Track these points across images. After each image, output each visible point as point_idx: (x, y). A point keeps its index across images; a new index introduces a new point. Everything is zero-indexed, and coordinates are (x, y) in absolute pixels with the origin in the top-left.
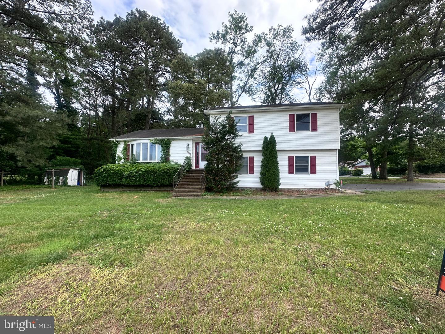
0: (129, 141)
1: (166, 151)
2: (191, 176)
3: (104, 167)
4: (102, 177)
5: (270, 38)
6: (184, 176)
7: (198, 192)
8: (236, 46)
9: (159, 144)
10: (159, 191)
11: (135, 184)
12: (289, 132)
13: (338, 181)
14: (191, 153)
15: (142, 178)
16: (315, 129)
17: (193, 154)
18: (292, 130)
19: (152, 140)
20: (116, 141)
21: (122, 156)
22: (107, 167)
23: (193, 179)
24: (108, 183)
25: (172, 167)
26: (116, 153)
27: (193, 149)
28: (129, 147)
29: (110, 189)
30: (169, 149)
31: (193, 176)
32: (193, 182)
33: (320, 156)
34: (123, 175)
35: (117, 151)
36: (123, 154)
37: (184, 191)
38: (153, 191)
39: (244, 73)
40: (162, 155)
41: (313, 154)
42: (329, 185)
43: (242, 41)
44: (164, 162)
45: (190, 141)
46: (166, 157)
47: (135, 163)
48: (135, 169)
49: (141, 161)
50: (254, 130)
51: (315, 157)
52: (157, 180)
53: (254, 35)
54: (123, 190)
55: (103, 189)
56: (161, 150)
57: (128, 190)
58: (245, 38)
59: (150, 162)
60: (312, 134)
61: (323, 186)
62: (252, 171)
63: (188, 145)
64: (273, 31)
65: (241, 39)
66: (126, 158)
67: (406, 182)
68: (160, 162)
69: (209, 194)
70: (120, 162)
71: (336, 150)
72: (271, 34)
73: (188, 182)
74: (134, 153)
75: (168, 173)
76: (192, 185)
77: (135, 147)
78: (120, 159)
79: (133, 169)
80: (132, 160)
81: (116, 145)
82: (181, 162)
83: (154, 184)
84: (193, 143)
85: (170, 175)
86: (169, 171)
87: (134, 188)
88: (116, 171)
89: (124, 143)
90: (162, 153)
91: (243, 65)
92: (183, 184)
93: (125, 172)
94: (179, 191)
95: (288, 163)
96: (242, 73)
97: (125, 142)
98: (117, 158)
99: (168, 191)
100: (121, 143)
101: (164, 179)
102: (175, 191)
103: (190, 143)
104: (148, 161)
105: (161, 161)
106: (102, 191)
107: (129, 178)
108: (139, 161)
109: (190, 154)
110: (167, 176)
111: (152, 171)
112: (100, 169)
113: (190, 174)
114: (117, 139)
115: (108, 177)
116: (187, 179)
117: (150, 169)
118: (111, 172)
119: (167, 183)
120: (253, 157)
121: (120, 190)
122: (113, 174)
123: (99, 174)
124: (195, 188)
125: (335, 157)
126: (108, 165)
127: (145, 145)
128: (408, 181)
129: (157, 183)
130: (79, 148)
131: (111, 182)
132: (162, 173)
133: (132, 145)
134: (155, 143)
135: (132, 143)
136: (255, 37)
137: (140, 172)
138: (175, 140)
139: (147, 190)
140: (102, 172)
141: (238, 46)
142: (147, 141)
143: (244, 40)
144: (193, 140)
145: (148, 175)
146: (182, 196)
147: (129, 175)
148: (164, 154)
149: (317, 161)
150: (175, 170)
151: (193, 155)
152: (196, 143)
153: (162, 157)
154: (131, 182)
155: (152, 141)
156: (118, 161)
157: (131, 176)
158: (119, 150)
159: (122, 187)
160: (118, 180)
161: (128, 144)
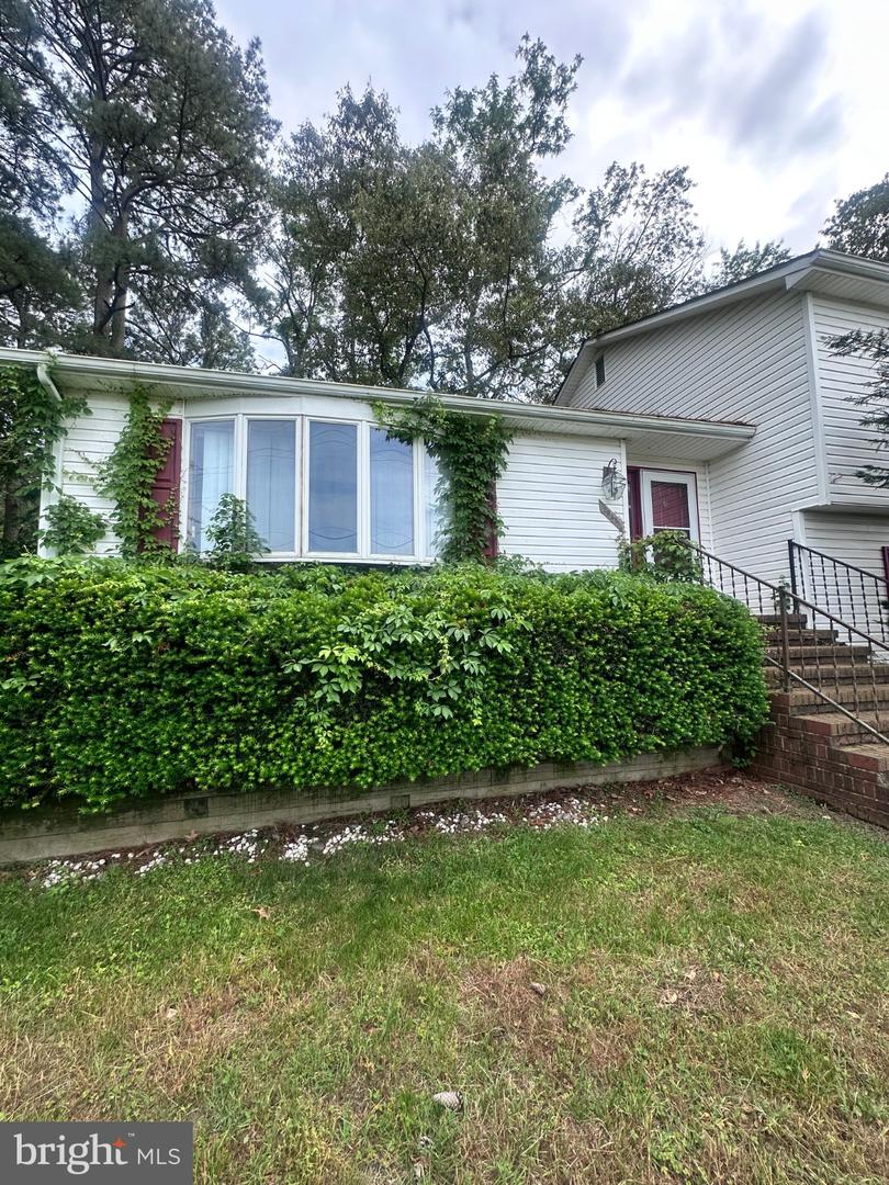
0: (171, 401)
9: (432, 445)
14: (625, 518)
20: (53, 373)
21: (101, 507)
26: (37, 478)
28: (174, 446)
30: (491, 485)
35: (56, 467)
36: (118, 491)
45: (616, 450)
49: (304, 552)
77: (239, 447)
84: (625, 467)
89: (122, 407)
97: (137, 397)
98: (45, 526)
100: (91, 404)
109: (619, 525)
134: (404, 435)
142: (348, 411)
155: (387, 419)
158: (75, 457)
159: (187, 803)
160: (213, 741)
161: (166, 422)
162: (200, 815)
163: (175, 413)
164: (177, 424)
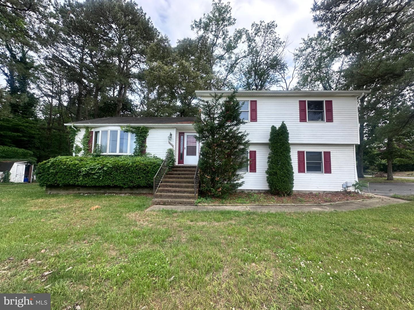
0: (92, 128)
1: (142, 142)
2: (176, 174)
3: (52, 160)
4: (49, 175)
5: (252, 34)
6: (166, 174)
7: (189, 198)
8: (217, 38)
9: (132, 132)
10: (131, 194)
11: (97, 185)
12: (300, 122)
13: (357, 182)
14: (174, 144)
15: (107, 176)
16: (330, 119)
17: (176, 146)
18: (303, 119)
19: (124, 127)
20: (74, 126)
21: (81, 146)
22: (56, 160)
23: (178, 178)
24: (56, 183)
25: (151, 162)
26: (73, 142)
27: (176, 140)
28: (92, 136)
29: (59, 190)
30: (145, 139)
31: (179, 174)
32: (179, 182)
33: (335, 152)
34: (80, 172)
35: (76, 140)
36: (84, 143)
37: (169, 197)
38: (123, 195)
39: (225, 67)
40: (137, 147)
41: (326, 149)
42: (347, 187)
43: (224, 33)
44: (138, 155)
45: (173, 130)
46: (141, 149)
47: (99, 156)
48: (98, 164)
49: (108, 153)
50: (258, 118)
51: (329, 153)
52: (130, 180)
53: (235, 30)
54: (80, 192)
55: (50, 190)
56: (135, 140)
57: (87, 192)
58: (227, 32)
59: (119, 155)
60: (326, 125)
61: (340, 189)
62: (253, 169)
63: (171, 135)
64: (255, 26)
65: (223, 31)
66: (87, 150)
67: (386, 181)
68: (133, 155)
69: (204, 200)
70: (78, 155)
71: (353, 145)
72: (253, 29)
73: (172, 182)
74: (99, 142)
75: (145, 170)
76: (178, 187)
77: (100, 135)
78: (79, 150)
79: (95, 164)
80: (95, 152)
81: (74, 131)
82: (162, 156)
83: (124, 184)
84: (176, 133)
85: (148, 173)
86: (147, 167)
87: (96, 190)
88: (70, 166)
89: (85, 130)
90: (135, 144)
91: (223, 59)
92: (166, 186)
93: (82, 167)
94: (161, 196)
95: (297, 160)
96: (222, 67)
97: (87, 128)
98: (74, 149)
99: (144, 194)
100: (81, 130)
101: (140, 178)
102: (157, 197)
103: (174, 132)
104: (118, 153)
105: (134, 153)
106: (49, 193)
107: (89, 176)
108: (104, 154)
109: (173, 146)
110: (144, 174)
111: (122, 167)
112: (45, 163)
113: (174, 171)
114: (75, 125)
115: (56, 174)
116: (170, 178)
117: (119, 163)
118: (61, 168)
119: (143, 183)
120: (255, 152)
121: (75, 192)
122: (64, 170)
123: (44, 170)
124: (185, 192)
125: (352, 154)
126: (60, 157)
127: (114, 133)
128: (388, 180)
129: (129, 183)
130: (34, 137)
131: (61, 183)
132: (137, 170)
133: (97, 133)
134: (127, 131)
135: (97, 130)
136: (236, 32)
137: (105, 169)
138: (154, 128)
139: (114, 193)
140: (49, 168)
141: (220, 38)
142: (116, 128)
143: (225, 33)
144: (177, 129)
145: (117, 172)
146: (167, 204)
147: (88, 172)
148: (140, 145)
149: (331, 158)
150: (155, 166)
151: (176, 148)
152: (180, 133)
153: (135, 149)
154: (91, 181)
155: (123, 129)
156: (76, 153)
157: (91, 174)
158: (78, 138)
159: (78, 189)
160: (72, 179)
161: (91, 132)
162: (79, 190)
163: (93, 130)
164: (93, 132)
